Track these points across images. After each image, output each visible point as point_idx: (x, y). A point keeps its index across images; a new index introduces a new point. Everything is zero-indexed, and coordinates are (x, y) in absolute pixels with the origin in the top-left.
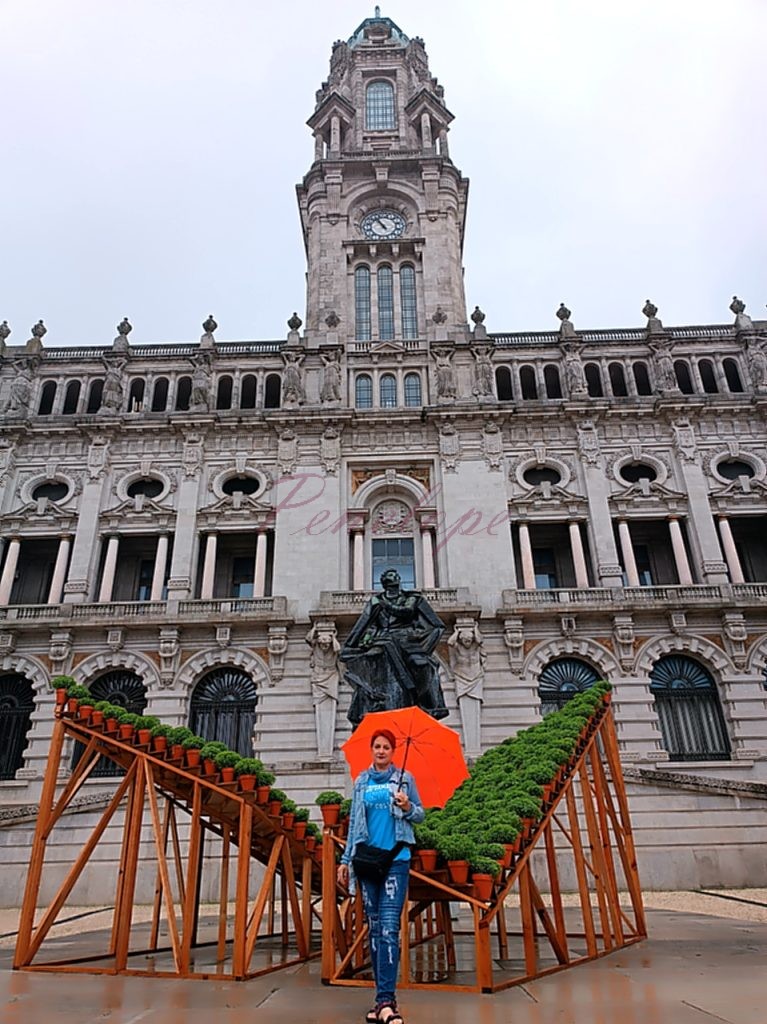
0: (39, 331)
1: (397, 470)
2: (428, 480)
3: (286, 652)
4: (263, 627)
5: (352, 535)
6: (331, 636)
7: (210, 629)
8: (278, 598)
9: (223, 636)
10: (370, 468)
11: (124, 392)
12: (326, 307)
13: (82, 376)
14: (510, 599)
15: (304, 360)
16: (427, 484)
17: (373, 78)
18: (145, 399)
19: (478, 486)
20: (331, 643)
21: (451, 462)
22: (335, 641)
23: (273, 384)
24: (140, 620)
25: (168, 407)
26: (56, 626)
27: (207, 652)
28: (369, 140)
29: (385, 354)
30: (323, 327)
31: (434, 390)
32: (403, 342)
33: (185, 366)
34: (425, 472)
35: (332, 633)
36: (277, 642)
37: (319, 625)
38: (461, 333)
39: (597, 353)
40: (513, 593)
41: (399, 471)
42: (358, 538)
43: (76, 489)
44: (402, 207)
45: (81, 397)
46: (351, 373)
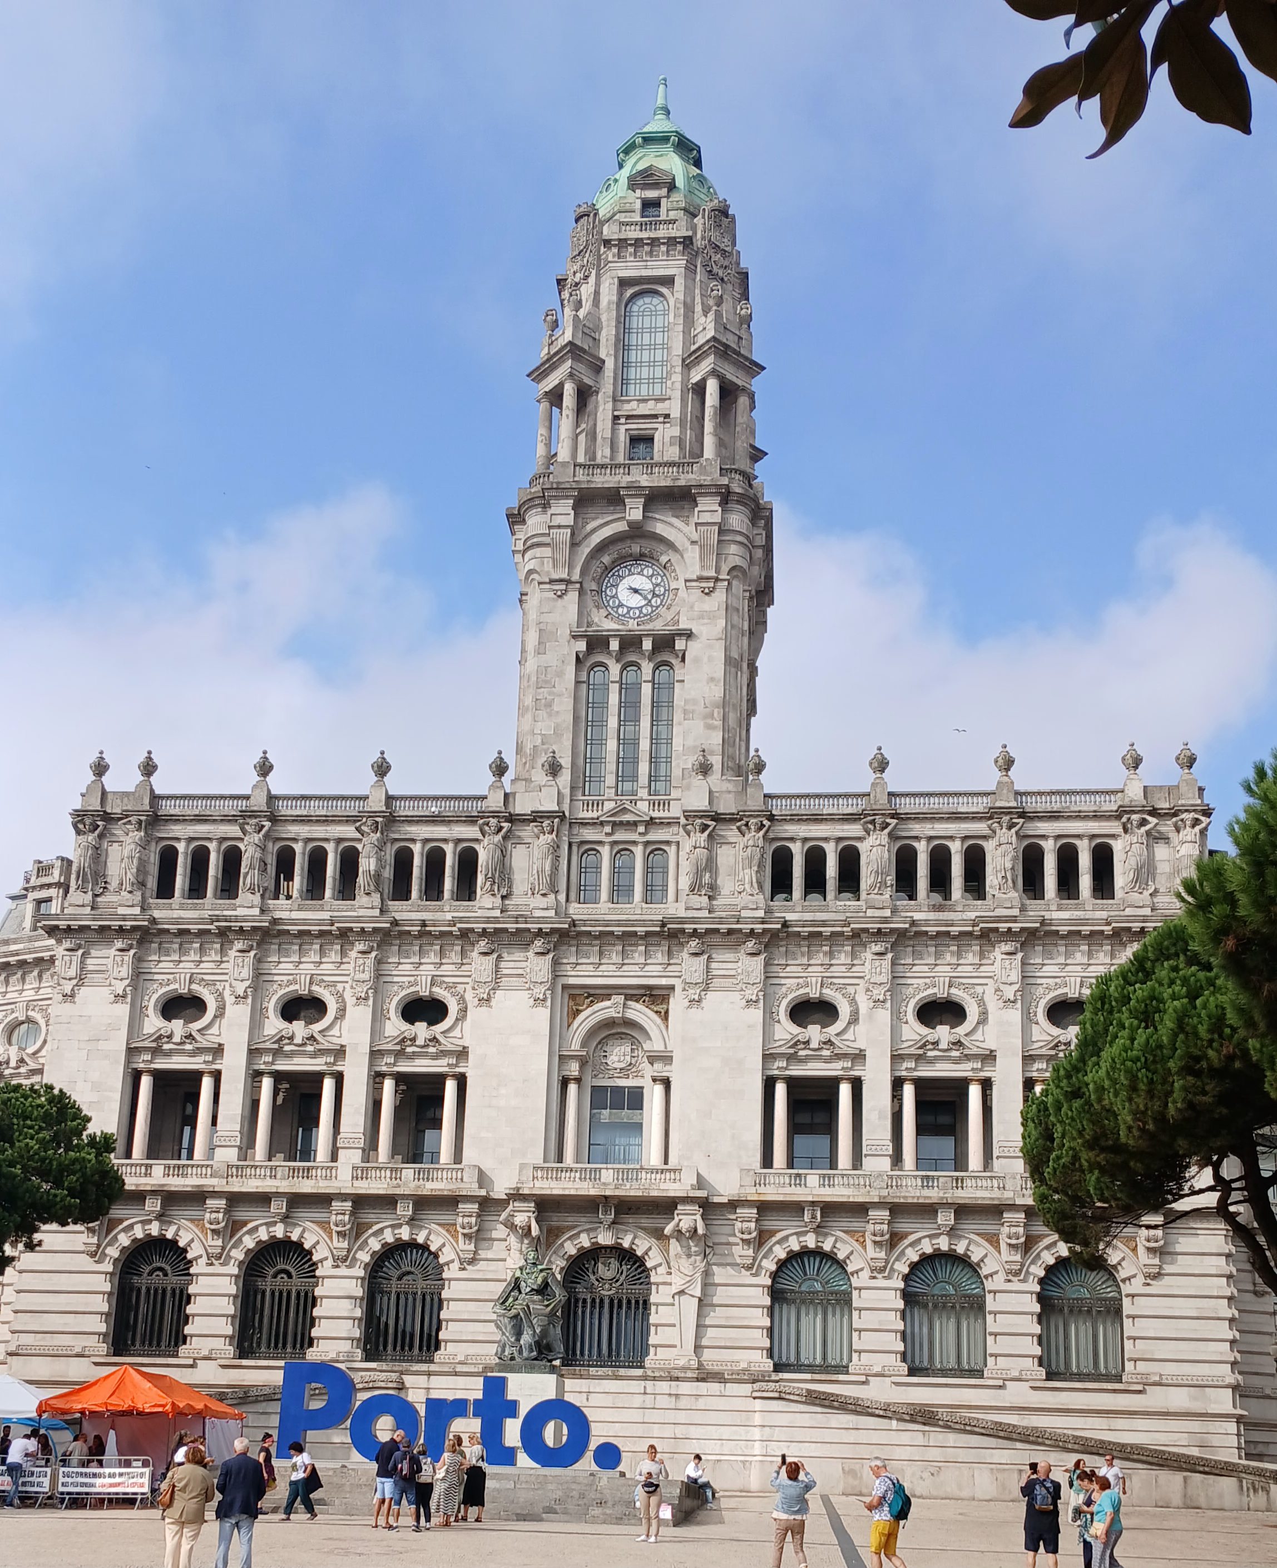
0: (149, 768)
1: (626, 995)
2: (667, 1012)
3: (478, 1231)
4: (450, 1202)
5: (565, 1082)
6: (529, 1217)
7: (388, 1202)
8: (469, 1166)
9: (404, 1210)
10: (592, 992)
11: (269, 866)
12: (543, 743)
13: (209, 839)
14: (749, 1180)
15: (510, 831)
16: (665, 1017)
17: (637, 288)
18: (297, 879)
19: (726, 1028)
20: (530, 1227)
21: (694, 993)
22: (535, 1227)
23: (468, 862)
24: (306, 1186)
25: (328, 893)
26: (211, 1189)
27: (386, 1227)
28: (623, 420)
29: (621, 822)
30: (540, 776)
31: (685, 882)
32: (649, 801)
33: (349, 831)
34: (665, 999)
35: (530, 1214)
36: (466, 1220)
37: (516, 1204)
38: (729, 792)
39: (916, 828)
40: (752, 1173)
41: (628, 997)
42: (572, 1088)
43: (218, 1008)
44: (664, 559)
45: (212, 872)
46: (575, 848)
